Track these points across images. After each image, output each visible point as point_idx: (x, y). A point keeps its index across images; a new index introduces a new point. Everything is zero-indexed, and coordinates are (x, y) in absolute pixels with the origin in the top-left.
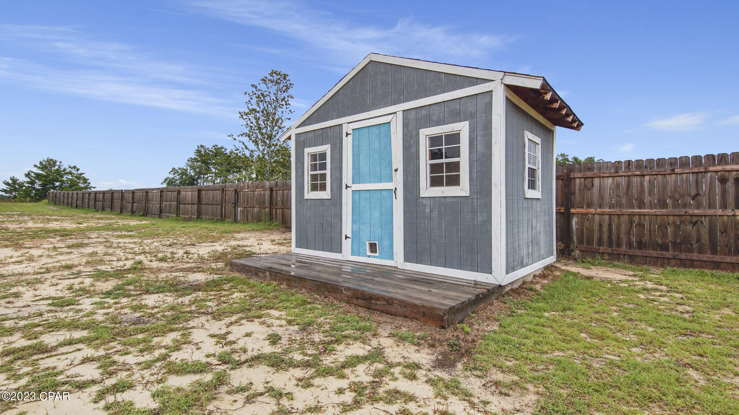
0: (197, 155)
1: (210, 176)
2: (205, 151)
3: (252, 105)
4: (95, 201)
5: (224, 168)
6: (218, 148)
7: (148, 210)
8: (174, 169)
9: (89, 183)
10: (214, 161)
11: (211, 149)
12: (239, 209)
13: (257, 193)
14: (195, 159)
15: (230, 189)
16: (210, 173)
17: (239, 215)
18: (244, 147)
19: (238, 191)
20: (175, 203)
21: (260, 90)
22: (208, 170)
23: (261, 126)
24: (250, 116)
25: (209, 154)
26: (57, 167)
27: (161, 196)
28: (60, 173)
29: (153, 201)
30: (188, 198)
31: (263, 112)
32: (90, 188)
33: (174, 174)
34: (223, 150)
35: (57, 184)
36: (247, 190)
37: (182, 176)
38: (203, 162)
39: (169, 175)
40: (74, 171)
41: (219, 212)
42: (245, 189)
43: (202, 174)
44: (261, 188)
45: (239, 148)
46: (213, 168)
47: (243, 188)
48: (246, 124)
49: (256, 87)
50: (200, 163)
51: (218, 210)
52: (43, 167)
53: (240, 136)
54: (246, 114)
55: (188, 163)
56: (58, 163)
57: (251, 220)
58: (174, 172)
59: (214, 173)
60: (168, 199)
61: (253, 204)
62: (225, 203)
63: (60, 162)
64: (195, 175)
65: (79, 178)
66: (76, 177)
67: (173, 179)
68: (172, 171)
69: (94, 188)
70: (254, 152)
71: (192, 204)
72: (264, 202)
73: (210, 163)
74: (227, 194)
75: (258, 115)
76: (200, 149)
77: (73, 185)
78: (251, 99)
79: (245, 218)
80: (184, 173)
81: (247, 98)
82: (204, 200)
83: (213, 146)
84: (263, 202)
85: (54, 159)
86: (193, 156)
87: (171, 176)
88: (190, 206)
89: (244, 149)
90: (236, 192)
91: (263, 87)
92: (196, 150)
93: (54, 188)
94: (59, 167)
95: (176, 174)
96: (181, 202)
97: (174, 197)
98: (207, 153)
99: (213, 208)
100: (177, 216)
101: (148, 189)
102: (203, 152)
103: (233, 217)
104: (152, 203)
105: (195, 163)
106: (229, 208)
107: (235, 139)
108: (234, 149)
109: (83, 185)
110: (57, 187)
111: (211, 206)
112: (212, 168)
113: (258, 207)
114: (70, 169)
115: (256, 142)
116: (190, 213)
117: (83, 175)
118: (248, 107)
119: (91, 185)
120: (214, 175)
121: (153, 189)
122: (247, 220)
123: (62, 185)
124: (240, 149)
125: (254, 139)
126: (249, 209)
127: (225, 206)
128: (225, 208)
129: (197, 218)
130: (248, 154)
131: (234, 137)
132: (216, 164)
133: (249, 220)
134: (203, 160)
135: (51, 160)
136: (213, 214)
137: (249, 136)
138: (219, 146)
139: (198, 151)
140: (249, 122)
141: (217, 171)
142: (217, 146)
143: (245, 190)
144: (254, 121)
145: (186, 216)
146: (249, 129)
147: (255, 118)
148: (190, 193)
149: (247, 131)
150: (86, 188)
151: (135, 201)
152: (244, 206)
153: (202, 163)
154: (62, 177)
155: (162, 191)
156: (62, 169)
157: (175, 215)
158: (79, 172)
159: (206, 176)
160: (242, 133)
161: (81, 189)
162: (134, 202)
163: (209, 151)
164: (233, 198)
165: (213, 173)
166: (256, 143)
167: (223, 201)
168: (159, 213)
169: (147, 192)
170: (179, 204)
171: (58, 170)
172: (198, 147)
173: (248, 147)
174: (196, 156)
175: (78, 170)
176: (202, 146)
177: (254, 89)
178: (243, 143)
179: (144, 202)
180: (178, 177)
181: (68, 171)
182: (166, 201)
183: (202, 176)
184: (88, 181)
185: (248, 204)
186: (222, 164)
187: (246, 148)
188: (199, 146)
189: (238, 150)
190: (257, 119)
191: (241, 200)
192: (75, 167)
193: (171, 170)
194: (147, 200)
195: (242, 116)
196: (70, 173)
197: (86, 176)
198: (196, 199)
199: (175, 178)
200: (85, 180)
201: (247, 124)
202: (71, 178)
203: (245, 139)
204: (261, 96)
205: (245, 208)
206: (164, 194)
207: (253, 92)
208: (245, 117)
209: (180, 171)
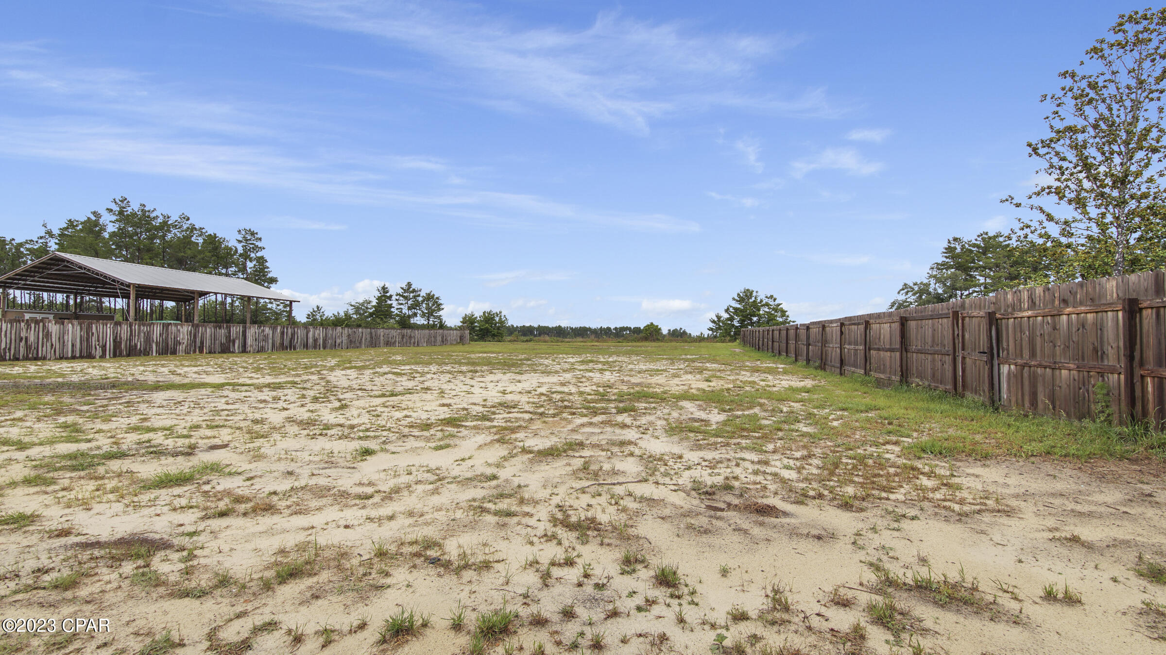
0: (946, 257)
1: (974, 292)
2: (963, 247)
3: (1062, 119)
4: (773, 342)
5: (1003, 273)
6: (990, 238)
7: (826, 360)
8: (905, 285)
9: (788, 316)
10: (981, 263)
11: (974, 242)
12: (1005, 369)
13: (1069, 321)
14: (943, 264)
15: (975, 314)
16: (975, 286)
17: (1004, 386)
18: (1043, 217)
19: (998, 316)
20: (861, 347)
21: (1084, 78)
22: (970, 282)
23: (1090, 160)
24: (1058, 147)
25: (971, 251)
26: (753, 299)
27: (842, 333)
28: (756, 306)
29: (832, 343)
30: (884, 338)
31: (1095, 127)
32: (789, 323)
33: (907, 293)
34: (1001, 239)
35: (755, 319)
36: (1030, 313)
37: (920, 296)
38: (959, 267)
39: (897, 295)
40: (771, 302)
41: (949, 374)
42: (1021, 310)
43: (957, 289)
44: (1081, 304)
45: (1030, 223)
46: (981, 276)
47: (1016, 306)
48: (1047, 165)
49: (1073, 75)
50: (953, 270)
51: (946, 366)
52: (741, 300)
53: (1034, 196)
54: (1047, 144)
55: (930, 272)
56: (754, 294)
57: (1046, 408)
58: (906, 290)
59: (982, 284)
60: (853, 339)
61: (1054, 355)
62: (963, 349)
63: (757, 292)
64: (944, 291)
65: (776, 310)
66: (773, 309)
67: (905, 301)
68: (903, 289)
69: (793, 322)
70: (1073, 225)
71: (891, 350)
72: (1099, 353)
73: (973, 267)
74: (966, 326)
75: (1080, 137)
76: (952, 246)
77: (771, 319)
78: (1058, 105)
79: (1027, 398)
80: (923, 290)
81: (1049, 107)
82: (915, 344)
83: (978, 236)
84: (1095, 350)
85: (751, 289)
86: (940, 259)
87: (901, 297)
88: (888, 354)
89: (1046, 223)
90: (992, 319)
91: (1094, 68)
92: (946, 249)
93: (752, 324)
94: (755, 298)
95: (910, 294)
96: (872, 347)
97: (861, 335)
98: (967, 250)
99: (934, 360)
100: (865, 373)
101: (825, 321)
102: (959, 250)
103: (986, 390)
104: (831, 345)
105: (944, 271)
106: (975, 362)
107: (1018, 205)
108: (1017, 226)
109: (781, 320)
110: (754, 323)
111: (929, 357)
112: (978, 277)
113: (1072, 366)
114: (767, 299)
115: (1080, 203)
116: (888, 370)
117: (781, 306)
118: (1051, 127)
119: (789, 319)
120: (982, 288)
121: (831, 322)
122: (1034, 403)
123: (759, 320)
124: (1035, 224)
125: (1073, 195)
126: (1039, 370)
127: (964, 358)
128: (963, 363)
129: (901, 381)
130: (1054, 230)
131: (1014, 202)
132: (985, 268)
133: (1040, 406)
134: (959, 263)
135: (748, 290)
136: (934, 376)
137: (1059, 193)
138: (991, 234)
139: (950, 250)
140: (1055, 160)
141: (988, 281)
142: (987, 234)
143: (1020, 314)
144: (1071, 155)
145: (882, 376)
146: (1056, 174)
147: (1075, 147)
148: (887, 326)
149: (1051, 180)
150: (784, 323)
151: (811, 342)
152: (1019, 361)
153: (957, 269)
154: (759, 310)
155: (842, 325)
156: (759, 301)
157: (862, 372)
158: (777, 302)
159: (966, 293)
160: (1039, 188)
161: (778, 324)
162: (809, 345)
163: (970, 246)
164: (984, 338)
165: (979, 285)
166: (1078, 203)
167: (958, 344)
168: (839, 365)
169: (823, 326)
170: (870, 349)
171: (754, 301)
172: (949, 242)
173: (1056, 216)
174: (945, 259)
175: (775, 300)
176: (955, 239)
177: (1068, 81)
178: (1041, 209)
179: (820, 344)
180: (913, 297)
181: (764, 302)
182: (850, 344)
183: (959, 292)
184: (787, 314)
185: (1033, 354)
186: (997, 266)
187: (1050, 218)
188: (951, 239)
189: (1028, 227)
190: (1079, 148)
191: (1009, 342)
192: (771, 297)
193: (901, 288)
194: (824, 342)
195: (1035, 150)
196: (767, 305)
197: (784, 306)
198: (898, 339)
199: (908, 300)
200: (783, 312)
201: (1052, 166)
202: (768, 310)
203: (1049, 202)
204: (1088, 90)
205: (1023, 366)
206: (846, 329)
207: (1063, 89)
208: (1042, 151)
209: (916, 288)
